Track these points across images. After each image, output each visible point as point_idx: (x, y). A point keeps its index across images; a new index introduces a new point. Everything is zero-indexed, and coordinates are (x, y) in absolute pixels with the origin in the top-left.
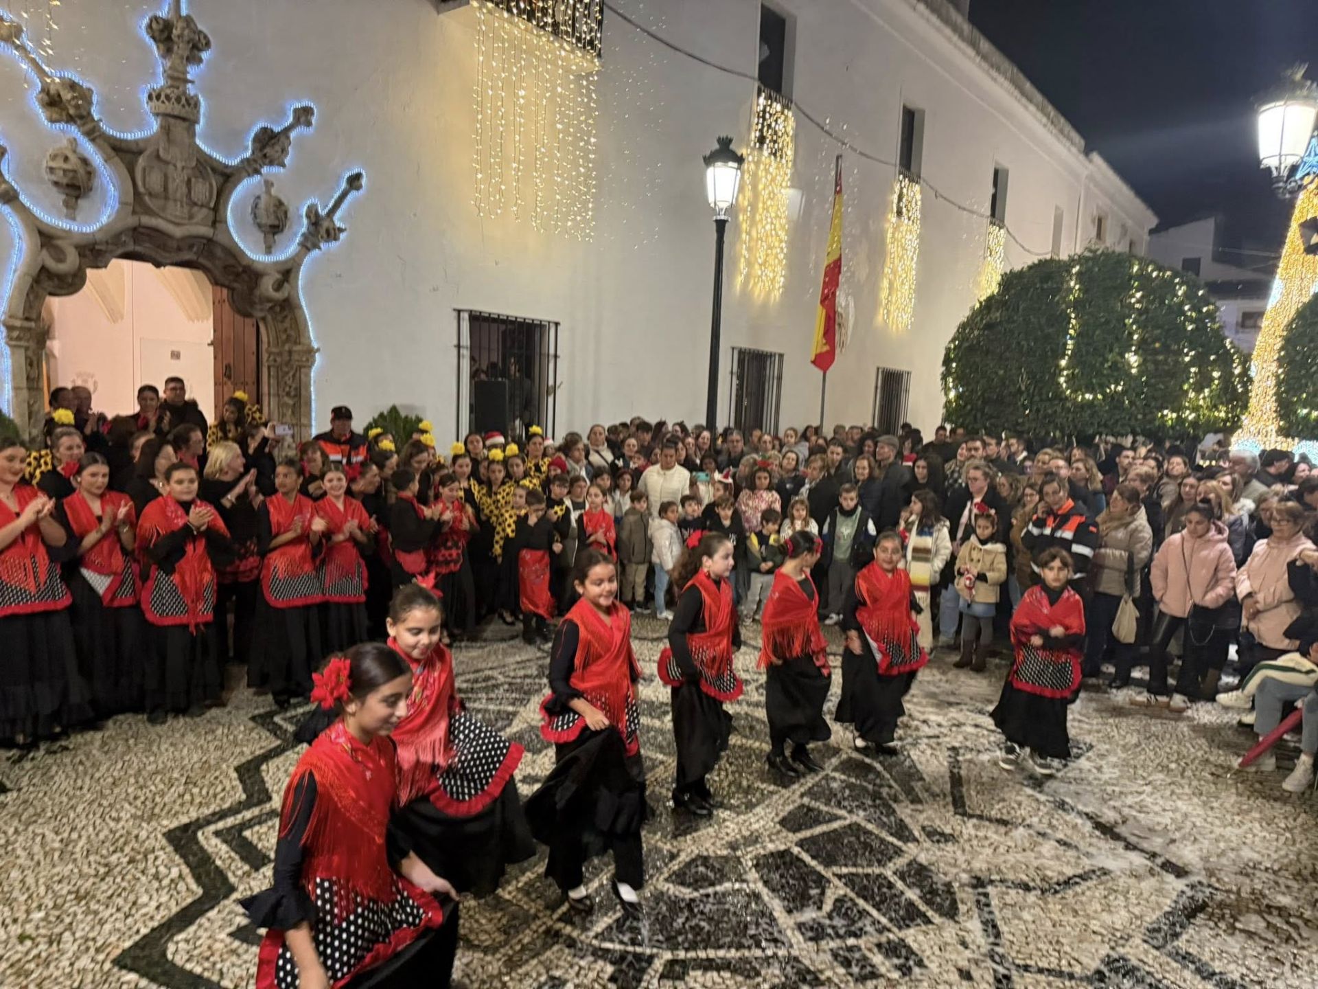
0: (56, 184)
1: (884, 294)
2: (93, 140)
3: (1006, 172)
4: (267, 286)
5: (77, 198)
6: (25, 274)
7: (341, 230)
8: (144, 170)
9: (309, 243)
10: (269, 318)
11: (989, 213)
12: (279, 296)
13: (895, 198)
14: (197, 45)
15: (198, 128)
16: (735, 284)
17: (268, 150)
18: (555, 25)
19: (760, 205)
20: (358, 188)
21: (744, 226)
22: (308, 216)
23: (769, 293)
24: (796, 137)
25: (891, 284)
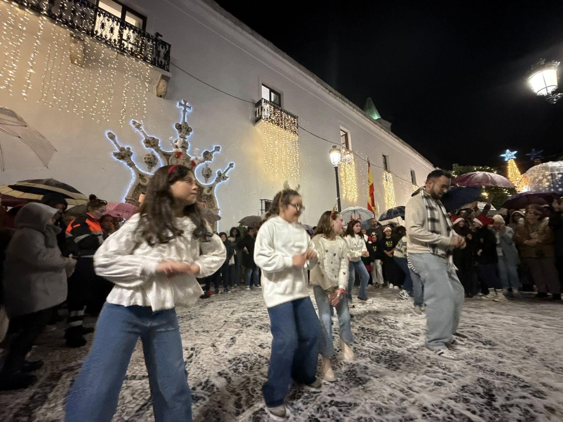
0: (146, 162)
1: (386, 201)
2: (157, 152)
3: (414, 171)
4: (205, 191)
5: (152, 166)
6: (134, 185)
7: (227, 177)
8: (171, 160)
9: (218, 180)
10: (206, 201)
11: (411, 181)
12: (208, 194)
13: (385, 176)
14: (188, 130)
15: (187, 151)
16: (343, 196)
17: (207, 156)
18: (285, 127)
19: (347, 176)
20: (232, 167)
21: (343, 181)
22: (218, 173)
23: (353, 199)
24: (354, 160)
25: (388, 199)
